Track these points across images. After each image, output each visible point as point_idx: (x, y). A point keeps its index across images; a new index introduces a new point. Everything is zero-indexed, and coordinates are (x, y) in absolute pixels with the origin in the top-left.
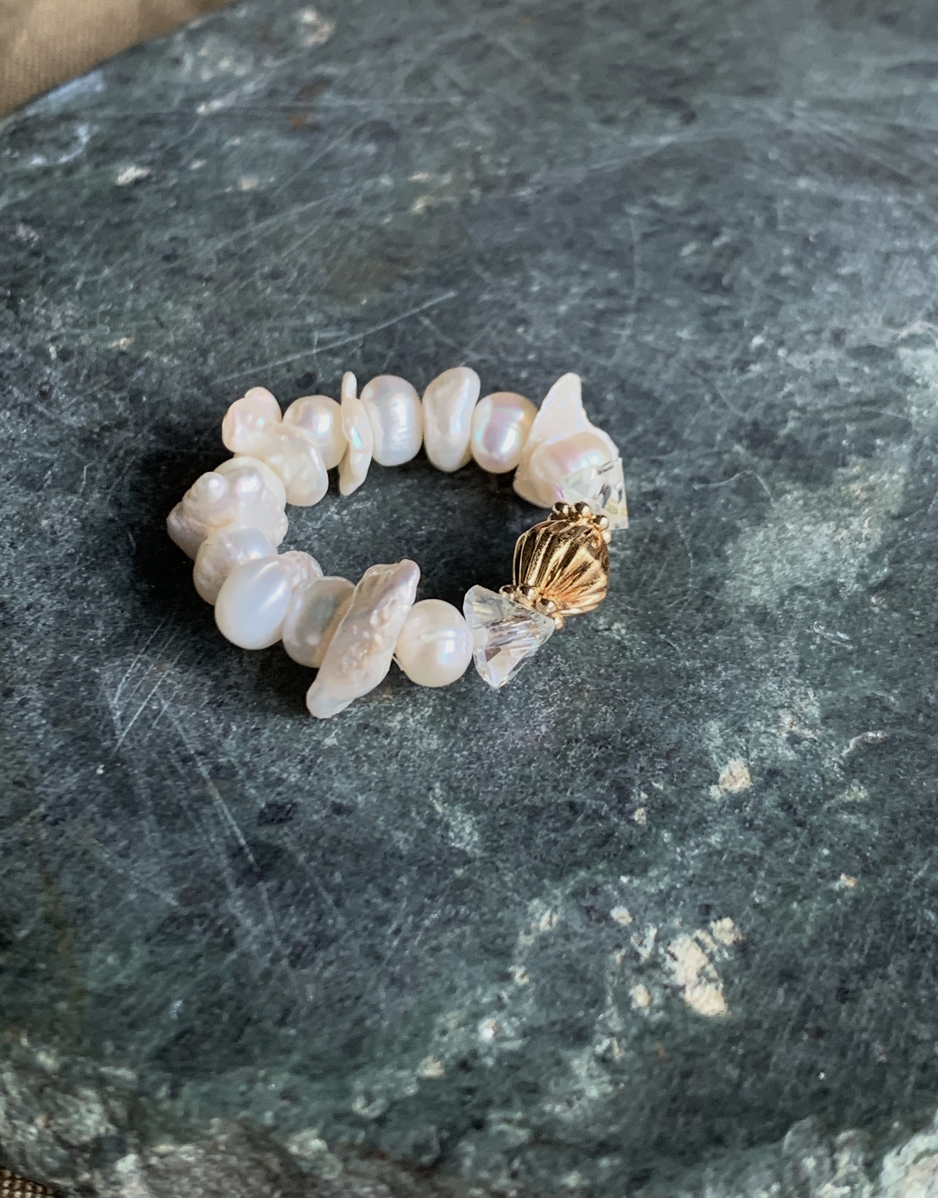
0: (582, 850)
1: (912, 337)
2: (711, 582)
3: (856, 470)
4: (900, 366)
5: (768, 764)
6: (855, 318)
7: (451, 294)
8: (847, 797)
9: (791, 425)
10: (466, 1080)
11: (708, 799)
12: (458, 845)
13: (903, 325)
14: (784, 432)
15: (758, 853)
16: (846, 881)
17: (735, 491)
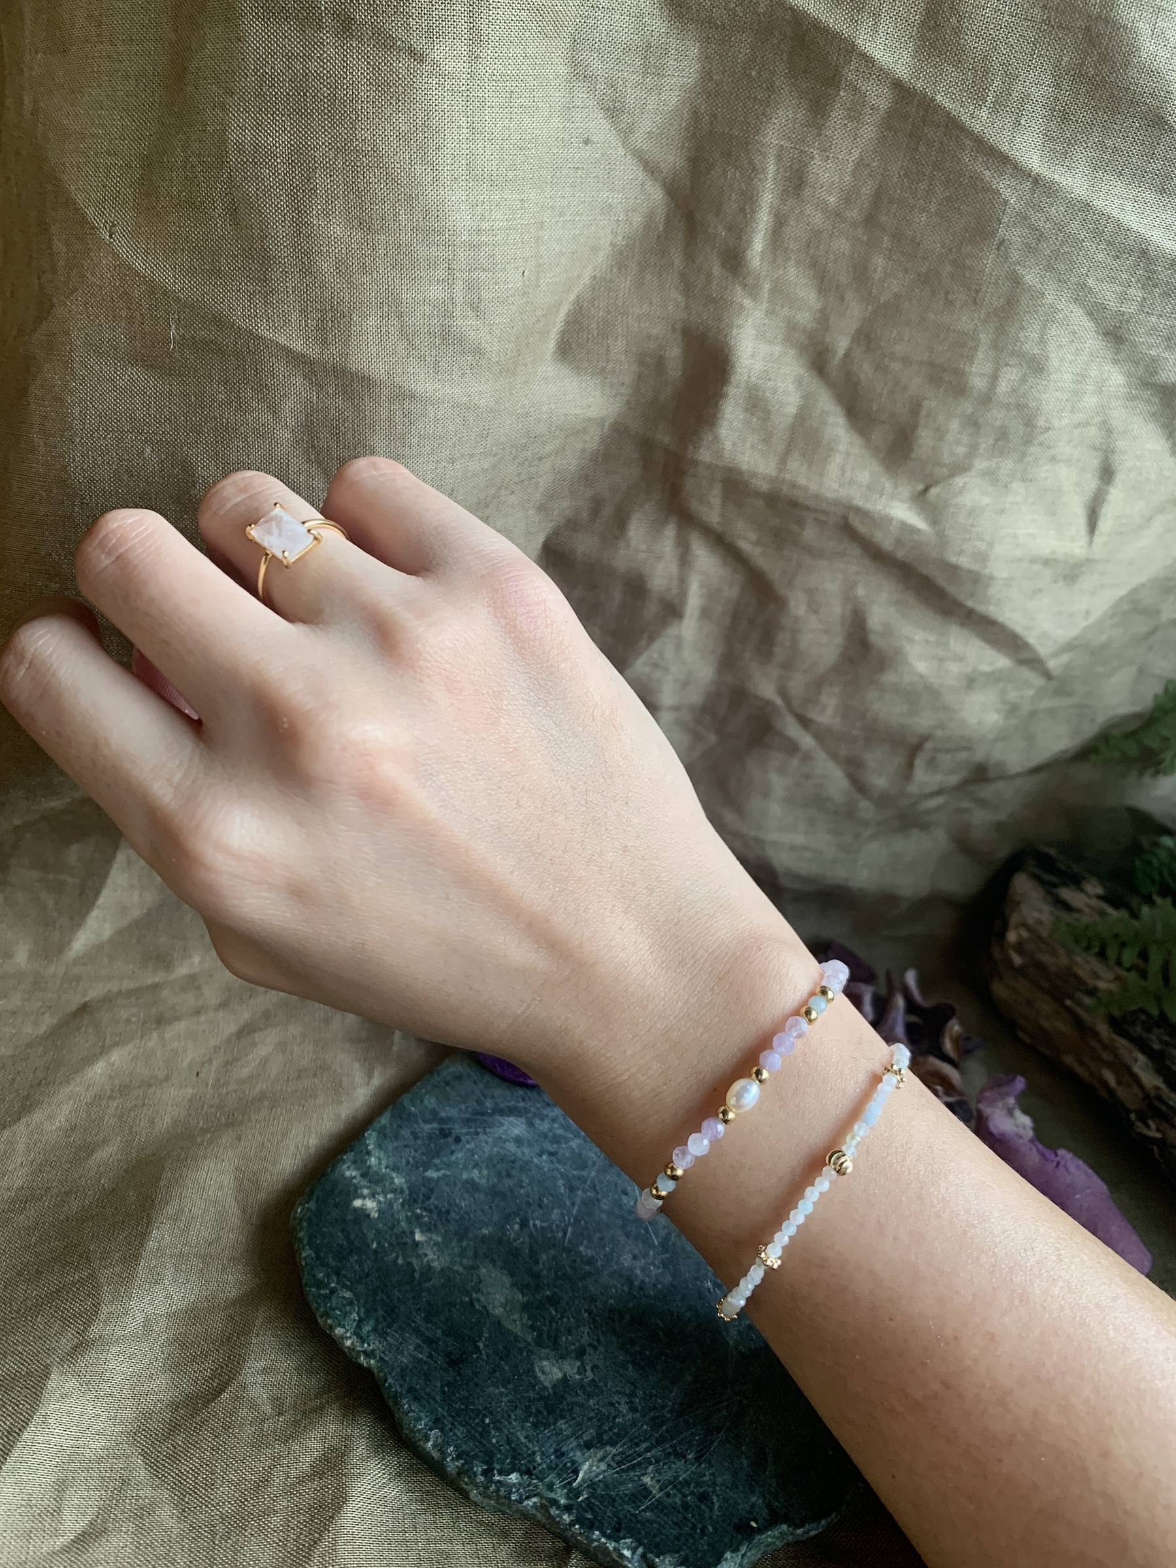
0: (415, 1196)
1: (586, 1371)
2: (493, 1261)
3: (524, 1320)
4: (571, 1358)
5: (420, 1246)
6: (602, 1357)
7: (656, 1243)
8: (400, 1259)
9: (554, 1312)
10: (364, 1152)
11: (416, 1227)
12: (430, 1171)
13: (592, 1371)
14: (551, 1309)
15: (395, 1230)
16: (374, 1246)
17: (529, 1283)
